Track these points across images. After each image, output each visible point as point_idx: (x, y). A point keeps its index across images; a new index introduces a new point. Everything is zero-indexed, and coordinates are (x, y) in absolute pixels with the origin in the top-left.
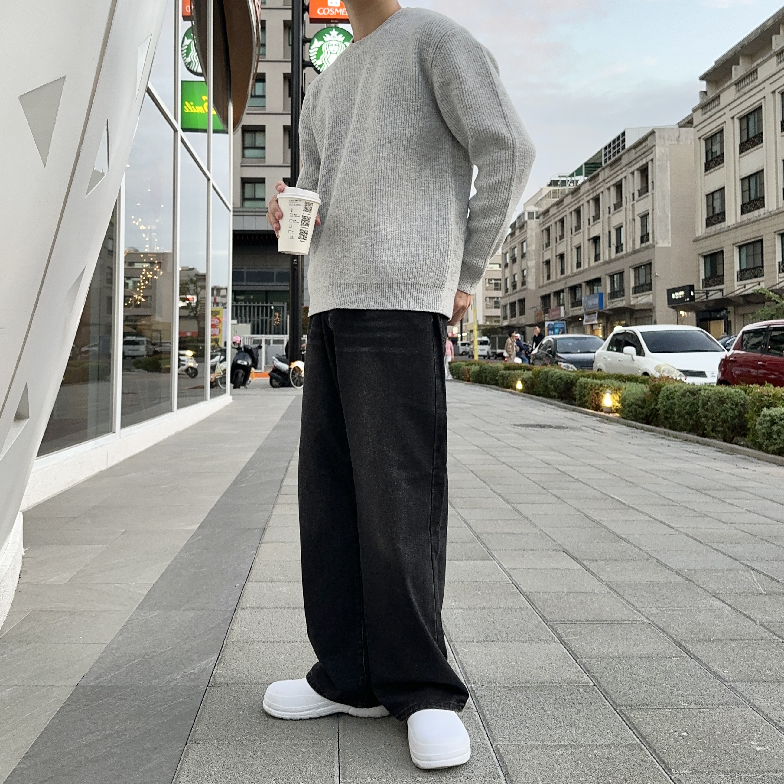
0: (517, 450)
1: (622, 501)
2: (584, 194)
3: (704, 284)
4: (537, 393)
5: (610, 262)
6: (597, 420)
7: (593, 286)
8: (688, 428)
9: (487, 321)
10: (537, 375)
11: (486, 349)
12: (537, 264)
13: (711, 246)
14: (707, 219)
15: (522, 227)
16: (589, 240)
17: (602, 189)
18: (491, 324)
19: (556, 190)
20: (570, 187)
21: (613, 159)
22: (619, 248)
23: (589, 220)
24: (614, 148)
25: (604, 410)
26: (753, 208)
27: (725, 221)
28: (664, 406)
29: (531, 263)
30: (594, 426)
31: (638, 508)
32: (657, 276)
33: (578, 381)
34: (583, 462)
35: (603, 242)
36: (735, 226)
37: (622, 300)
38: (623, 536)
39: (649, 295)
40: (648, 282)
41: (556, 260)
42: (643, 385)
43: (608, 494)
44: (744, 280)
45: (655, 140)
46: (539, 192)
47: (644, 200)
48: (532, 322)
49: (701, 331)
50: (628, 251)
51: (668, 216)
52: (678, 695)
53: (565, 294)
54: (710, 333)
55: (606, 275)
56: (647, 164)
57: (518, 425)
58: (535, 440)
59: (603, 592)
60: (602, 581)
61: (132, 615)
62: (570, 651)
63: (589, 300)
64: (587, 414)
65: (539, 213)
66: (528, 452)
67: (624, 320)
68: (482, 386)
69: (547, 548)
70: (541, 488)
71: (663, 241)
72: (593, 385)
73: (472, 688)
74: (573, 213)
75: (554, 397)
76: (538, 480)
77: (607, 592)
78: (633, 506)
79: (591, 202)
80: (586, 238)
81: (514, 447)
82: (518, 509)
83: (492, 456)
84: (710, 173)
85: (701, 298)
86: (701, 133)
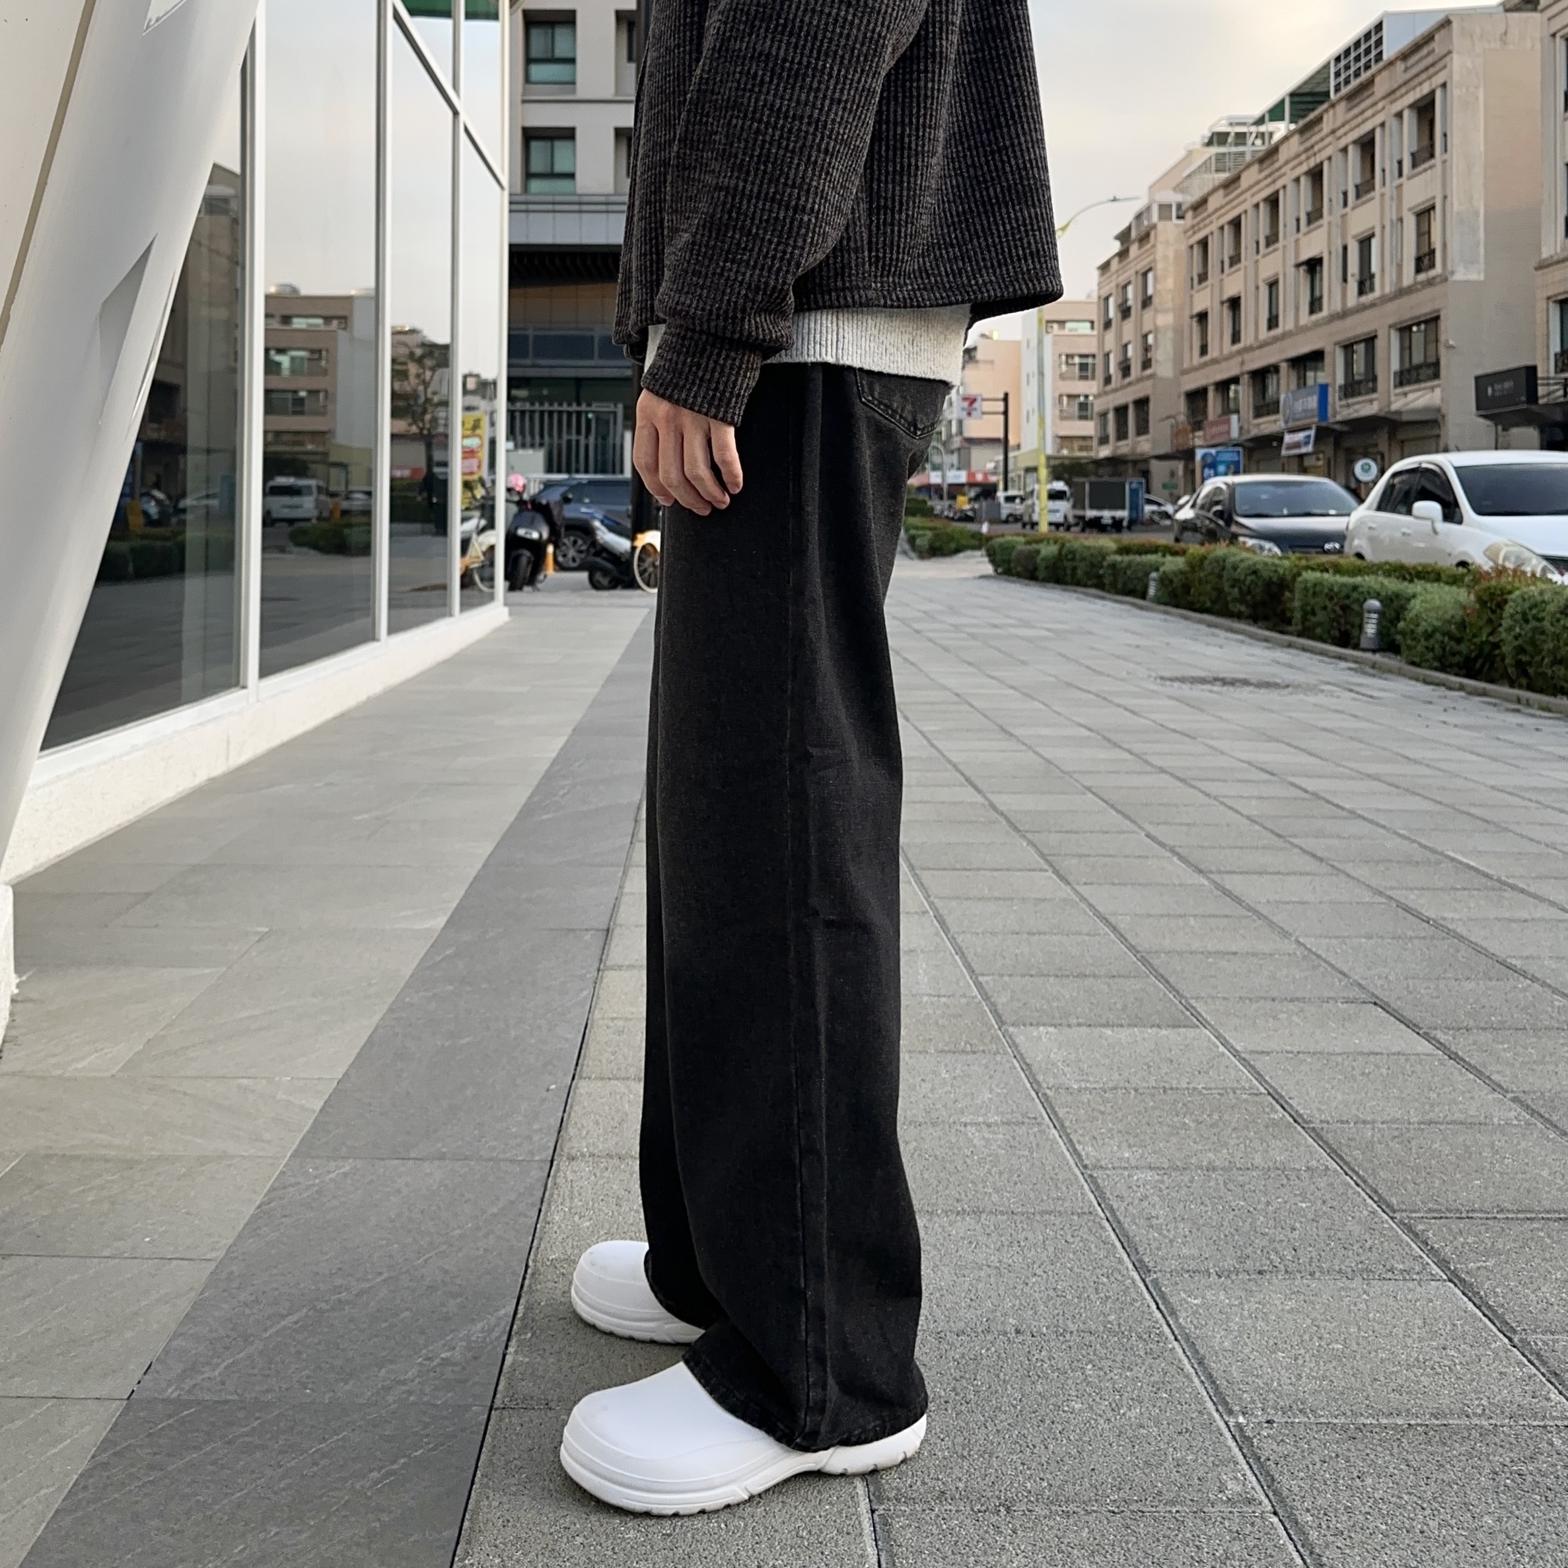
0: (1187, 740)
1: (1479, 867)
2: (1287, 163)
3: (1559, 363)
4: (1198, 606)
5: (1344, 314)
6: (1350, 669)
7: (1305, 370)
9: (1062, 448)
10: (1197, 564)
11: (1063, 508)
12: (1179, 317)
14: (1567, 219)
15: (1144, 238)
16: (1298, 266)
17: (1329, 151)
18: (1071, 455)
19: (1224, 155)
20: (1255, 148)
21: (1355, 83)
22: (1366, 283)
23: (1297, 220)
24: (1357, 59)
28: (1517, 637)
29: (1163, 318)
30: (1348, 683)
31: (1521, 885)
32: (1452, 347)
33: (1299, 579)
34: (1351, 769)
35: (1330, 272)
37: (1371, 401)
38: (1514, 962)
39: (1432, 389)
40: (1432, 359)
41: (1222, 311)
42: (1454, 589)
43: (1440, 850)
45: (1451, 41)
46: (1184, 159)
47: (1423, 175)
48: (1166, 449)
50: (1387, 290)
51: (1477, 214)
53: (1240, 388)
55: (1336, 344)
56: (1432, 93)
57: (1171, 680)
58: (1224, 715)
59: (1515, 1122)
60: (1502, 1088)
61: (282, 1173)
62: (1483, 1308)
63: (1295, 399)
64: (1322, 653)
65: (1184, 208)
66: (1212, 742)
67: (1376, 445)
68: (1065, 590)
69: (1332, 994)
70: (1269, 835)
71: (1466, 268)
72: (1336, 589)
73: (1241, 1430)
74: (1262, 206)
75: (1238, 616)
76: (1255, 813)
77: (1528, 1124)
78: (1510, 881)
79: (1303, 180)
80: (1291, 261)
81: (1175, 731)
82: (1227, 887)
83: (1130, 752)
85: (1552, 396)
86: (1556, 25)
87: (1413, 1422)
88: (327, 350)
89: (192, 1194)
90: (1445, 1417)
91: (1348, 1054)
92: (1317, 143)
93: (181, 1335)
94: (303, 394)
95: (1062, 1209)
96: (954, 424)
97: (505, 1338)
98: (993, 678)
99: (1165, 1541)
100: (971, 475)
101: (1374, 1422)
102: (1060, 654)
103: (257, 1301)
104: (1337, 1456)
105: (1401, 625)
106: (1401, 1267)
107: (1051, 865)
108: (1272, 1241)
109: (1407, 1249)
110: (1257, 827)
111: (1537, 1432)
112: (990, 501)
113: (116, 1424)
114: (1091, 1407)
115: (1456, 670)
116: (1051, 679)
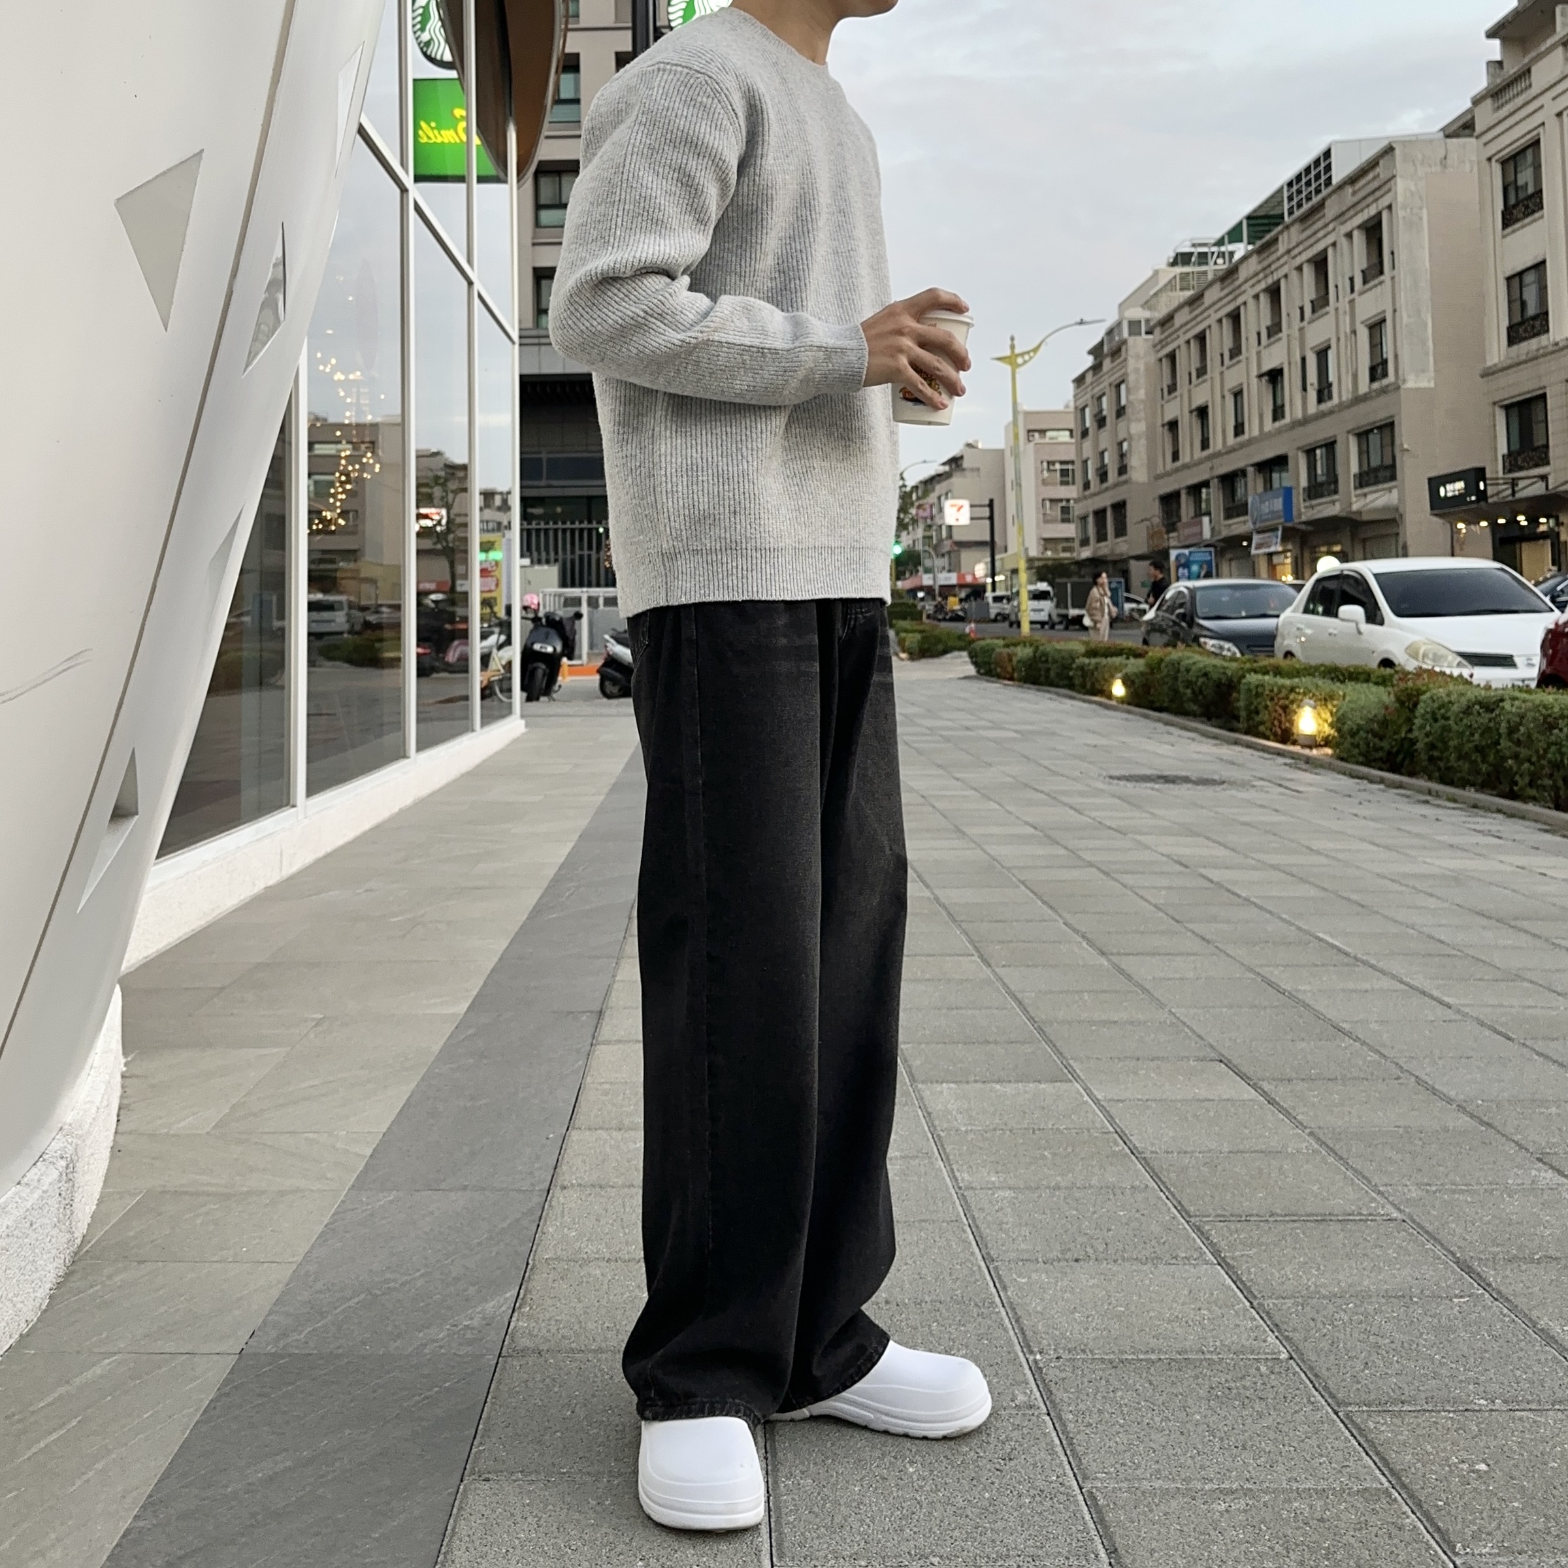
0: (1118, 835)
1: (1341, 946)
2: (1246, 281)
3: (1508, 465)
4: (1158, 705)
5: (1306, 421)
6: (1286, 764)
7: (1271, 473)
8: (1480, 780)
9: (1046, 549)
10: (1155, 667)
11: (1047, 607)
12: (1151, 427)
13: (1519, 385)
14: (1510, 329)
15: (1116, 353)
16: (1260, 376)
17: (1285, 270)
18: (1056, 556)
19: (1188, 273)
20: (1217, 267)
21: (1306, 207)
22: (1324, 392)
23: (1259, 334)
24: (1308, 184)
25: (1300, 741)
27: (1547, 331)
28: (1427, 735)
29: (1137, 427)
30: (1279, 778)
31: (1374, 962)
32: (1407, 450)
33: (1244, 681)
35: (1291, 381)
37: (1333, 502)
38: (1344, 1025)
39: (1390, 490)
40: (1388, 461)
41: (1191, 419)
42: (1381, 688)
43: (1314, 931)
45: (1395, 167)
46: (1151, 278)
47: (1374, 290)
48: (1142, 549)
49: (1502, 570)
50: (1344, 398)
51: (1426, 325)
52: (1467, 1381)
53: (1211, 490)
54: (1521, 574)
55: (1299, 449)
56: (1379, 214)
57: (1119, 778)
58: (1155, 811)
63: (1262, 502)
65: (1153, 323)
66: (1138, 837)
67: (1338, 543)
68: (1039, 690)
69: (1187, 1054)
70: (1171, 921)
71: (1417, 376)
72: (1276, 690)
73: (1036, 1363)
74: (1225, 320)
75: (1192, 715)
76: (1162, 901)
77: (1314, 1152)
78: (1364, 958)
79: (1261, 296)
80: (1254, 372)
81: (1110, 828)
82: (1122, 967)
83: (1066, 848)
84: (1513, 232)
85: (1501, 495)
86: (1492, 149)
87: (1162, 1357)
91: (1187, 1101)
92: (1274, 262)
95: (936, 1218)
96: (944, 528)
98: (958, 779)
100: (961, 576)
101: (1134, 1357)
102: (1022, 755)
106: (1184, 1255)
107: (977, 950)
108: (1091, 1239)
109: (1192, 1243)
110: (1162, 914)
111: (1250, 1362)
112: (979, 600)
115: (1380, 764)
116: (1010, 780)
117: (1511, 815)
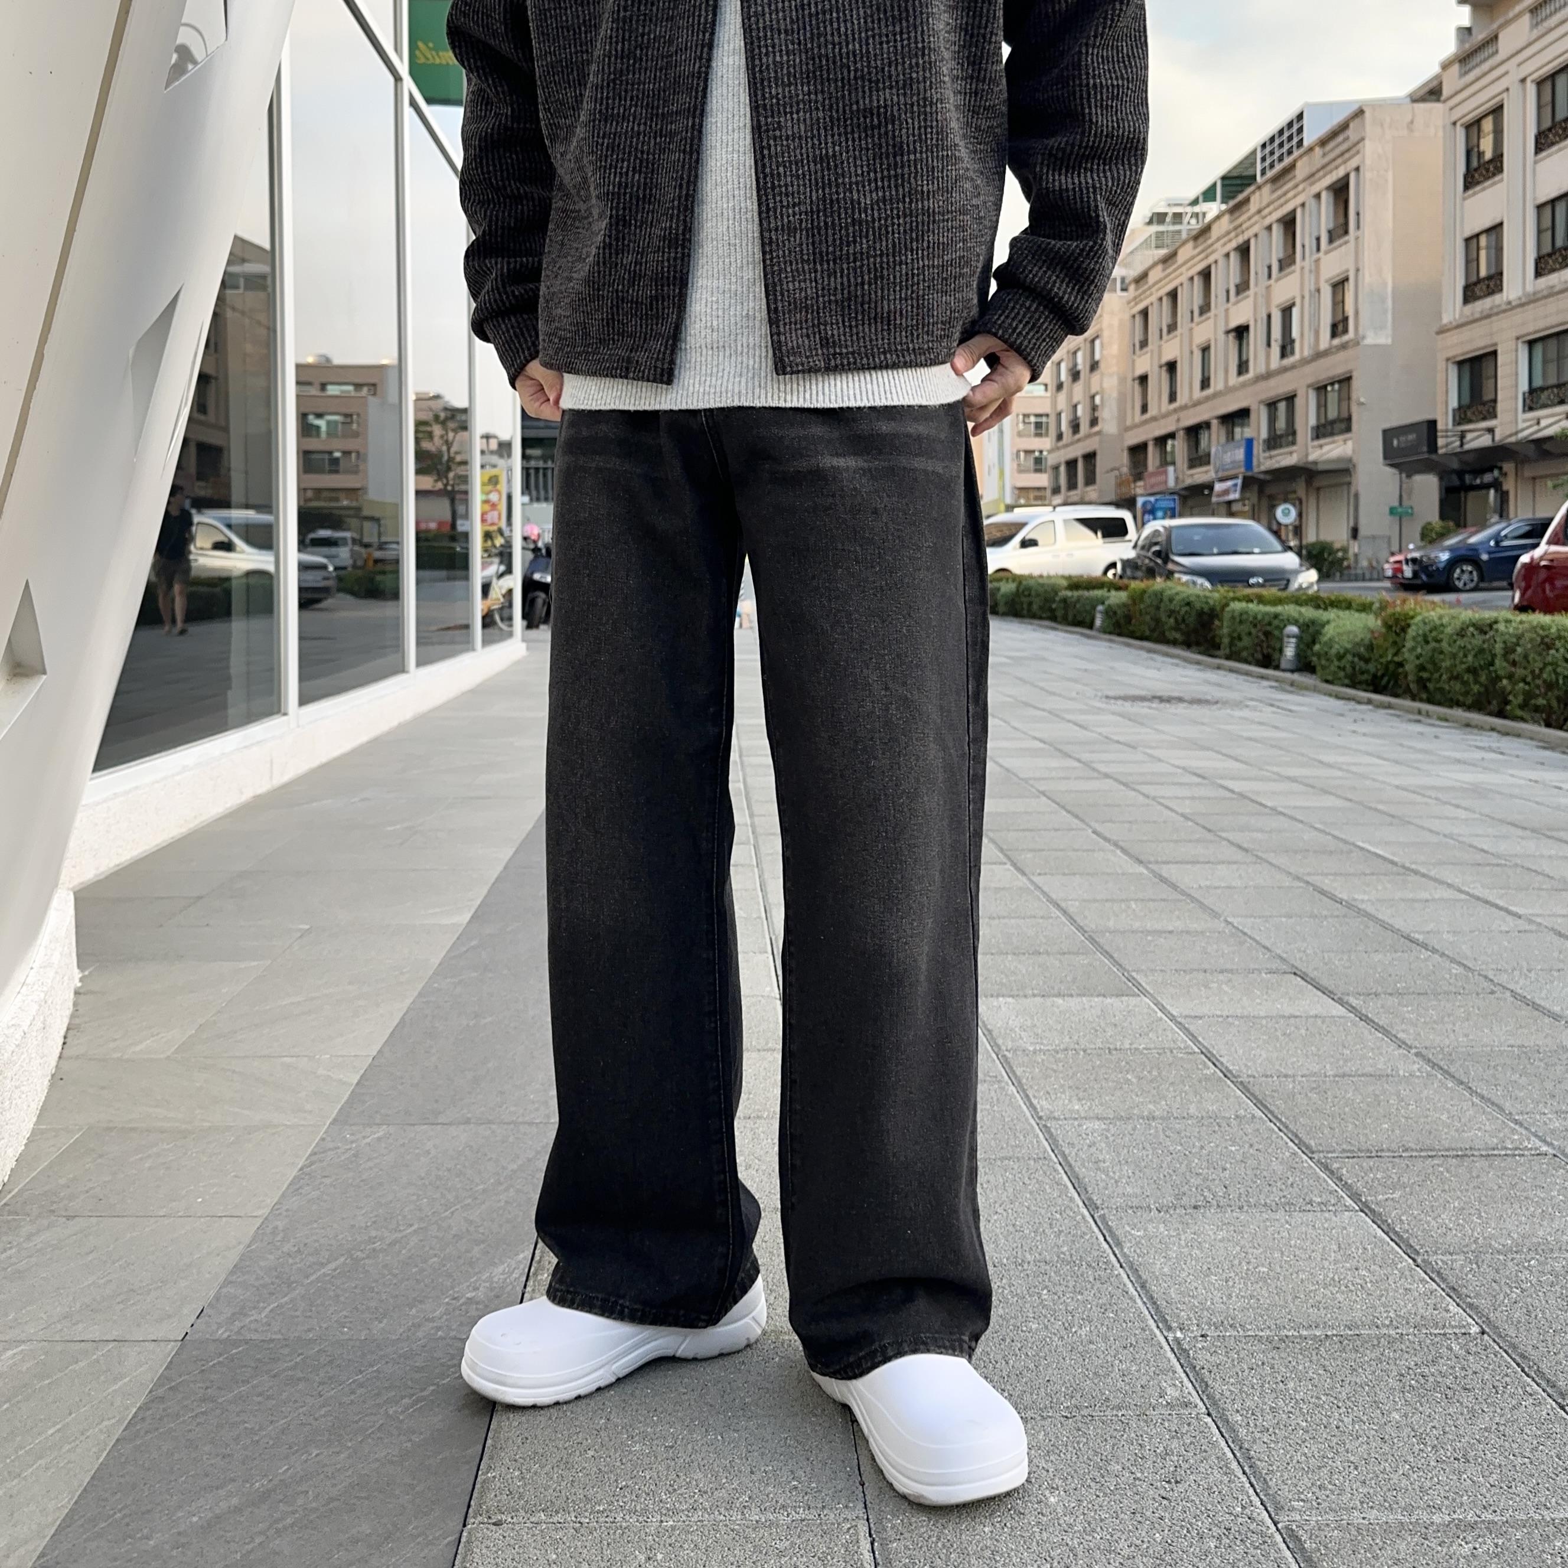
0: (1130, 750)
1: (1385, 855)
2: (1218, 239)
3: (1457, 418)
4: (1138, 634)
5: (1268, 376)
7: (1233, 426)
8: (1469, 701)
9: (1019, 497)
10: (1138, 598)
12: (1122, 380)
13: (1472, 342)
14: (1466, 288)
16: (1228, 332)
17: (1255, 229)
19: (1163, 232)
20: (1190, 227)
21: (1278, 167)
22: (1287, 348)
23: (1228, 291)
24: (1281, 145)
26: (1560, 264)
27: (1501, 290)
28: (1418, 657)
29: (1109, 381)
30: (1270, 699)
31: (1423, 870)
32: (1363, 404)
33: (1227, 609)
34: (1274, 773)
35: (1256, 338)
36: (1524, 300)
37: (1291, 453)
38: (1417, 936)
39: (1345, 441)
40: (1345, 415)
41: (1160, 374)
42: (1363, 615)
43: (1352, 840)
44: (1536, 409)
45: (1363, 129)
47: (1339, 250)
48: (1110, 498)
50: (1306, 353)
51: (1385, 284)
53: (1176, 443)
55: (1261, 402)
56: (1347, 176)
57: (1116, 698)
58: (1158, 727)
59: (1418, 1074)
60: (1406, 1044)
61: (323, 1139)
62: (1391, 1234)
63: (1226, 452)
64: (1247, 674)
65: (1127, 281)
66: (1149, 751)
67: (1295, 492)
68: (1023, 623)
69: (1257, 967)
70: (1200, 829)
71: (1375, 333)
72: (1259, 617)
73: (1179, 1343)
74: (1196, 279)
75: (1174, 643)
76: (1188, 811)
77: (1429, 1075)
78: (1413, 867)
79: (1232, 255)
80: (1222, 329)
81: (1118, 742)
82: (1164, 875)
83: (1079, 761)
84: (1474, 194)
85: (1450, 447)
86: (1457, 114)
87: (1329, 1333)
88: (358, 415)
89: (240, 1160)
90: (1358, 1327)
91: (1271, 1018)
92: (1244, 222)
93: (231, 1282)
94: (337, 454)
95: (1020, 1155)
97: (524, 1279)
99: (1111, 1442)
101: (1296, 1334)
102: (1017, 678)
103: (299, 1251)
104: (1263, 1364)
105: (1317, 647)
106: (1319, 1200)
107: (1009, 858)
108: (1206, 1179)
109: (1324, 1184)
110: (1190, 823)
111: (1437, 1339)
113: (171, 1362)
114: (1046, 1327)
115: (1364, 686)
116: (1009, 699)
117: (1507, 734)
